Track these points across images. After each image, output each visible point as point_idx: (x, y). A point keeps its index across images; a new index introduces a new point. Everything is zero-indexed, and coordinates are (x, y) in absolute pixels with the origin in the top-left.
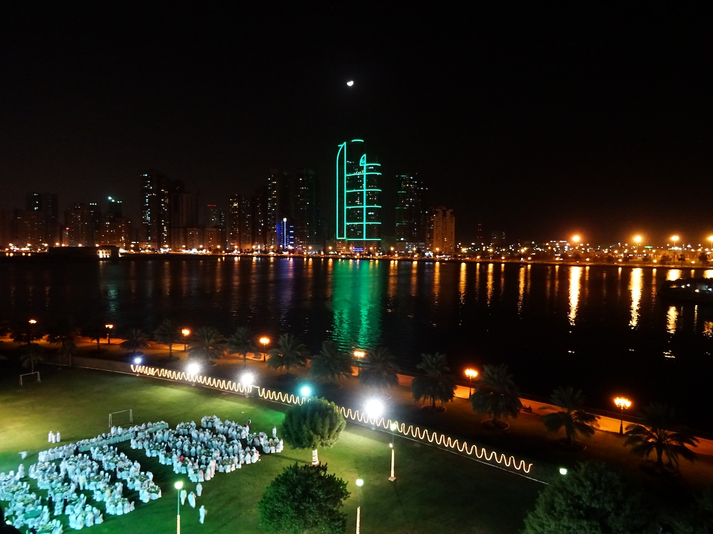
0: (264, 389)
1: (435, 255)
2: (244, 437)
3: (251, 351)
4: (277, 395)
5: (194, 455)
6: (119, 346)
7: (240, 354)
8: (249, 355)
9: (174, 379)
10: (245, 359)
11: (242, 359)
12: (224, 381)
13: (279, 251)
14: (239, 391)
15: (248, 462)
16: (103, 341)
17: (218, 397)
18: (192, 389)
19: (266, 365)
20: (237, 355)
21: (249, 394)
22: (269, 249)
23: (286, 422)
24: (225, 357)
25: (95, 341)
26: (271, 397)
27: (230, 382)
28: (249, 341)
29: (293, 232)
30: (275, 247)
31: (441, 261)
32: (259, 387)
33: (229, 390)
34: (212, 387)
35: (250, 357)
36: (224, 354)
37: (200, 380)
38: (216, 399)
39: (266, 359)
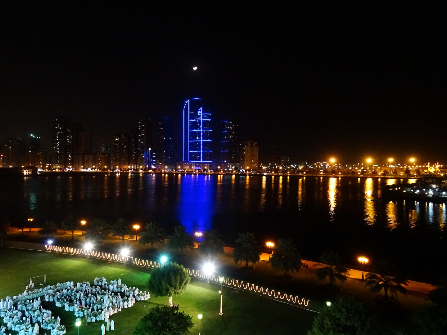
0: (136, 259)
1: (246, 171)
2: (123, 291)
3: (127, 234)
4: (145, 262)
5: (89, 304)
6: (37, 233)
7: (120, 236)
8: (126, 237)
9: (75, 253)
10: (123, 239)
11: (121, 239)
12: (109, 254)
13: (146, 169)
14: (119, 261)
15: (126, 307)
16: (26, 230)
17: (104, 265)
18: (88, 260)
19: (138, 243)
20: (118, 237)
21: (126, 262)
22: (139, 168)
23: (151, 280)
24: (110, 238)
25: (21, 230)
26: (141, 264)
27: (113, 254)
28: (126, 227)
29: (155, 157)
30: (143, 167)
31: (250, 175)
32: (133, 258)
33: (113, 260)
34: (101, 258)
35: (127, 238)
36: (109, 236)
37: (93, 254)
38: (104, 266)
39: (138, 239)
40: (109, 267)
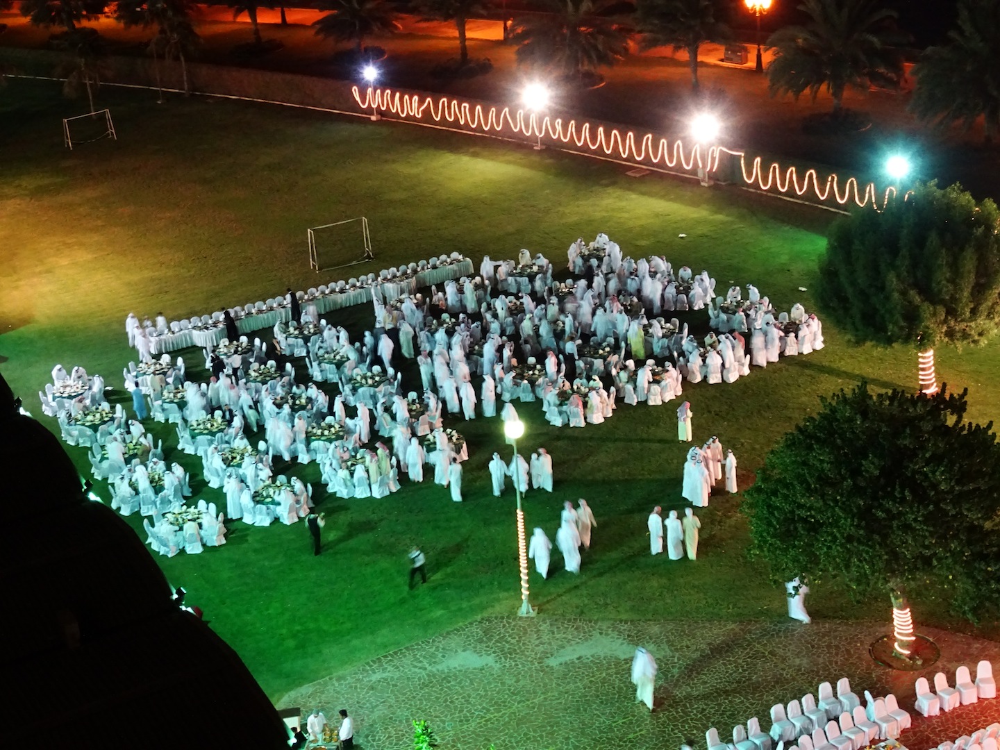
0: (758, 160)
2: (698, 305)
3: (713, 37)
4: (801, 177)
7: (677, 48)
8: (706, 54)
9: (479, 128)
10: (696, 64)
11: (685, 64)
12: (630, 134)
14: (679, 167)
16: (268, 17)
17: (613, 184)
18: (535, 158)
19: (766, 83)
20: (667, 51)
21: (712, 176)
23: (830, 263)
24: (632, 60)
25: (245, 18)
26: (783, 186)
27: (650, 136)
32: (743, 154)
33: (647, 161)
34: (594, 152)
35: (713, 56)
36: (626, 49)
37: (558, 133)
38: (610, 190)
39: (764, 65)
40: (634, 196)
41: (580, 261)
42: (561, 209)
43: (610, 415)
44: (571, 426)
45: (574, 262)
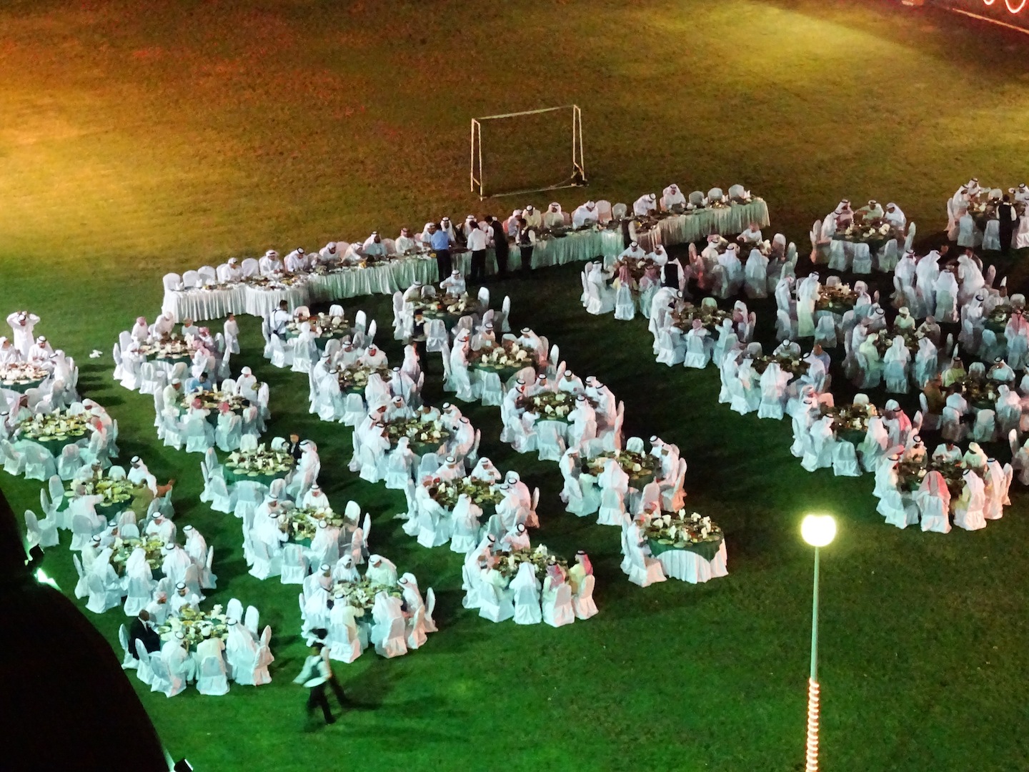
18: (903, 22)
41: (967, 222)
42: (942, 121)
43: (998, 515)
44: (924, 529)
45: (957, 223)
